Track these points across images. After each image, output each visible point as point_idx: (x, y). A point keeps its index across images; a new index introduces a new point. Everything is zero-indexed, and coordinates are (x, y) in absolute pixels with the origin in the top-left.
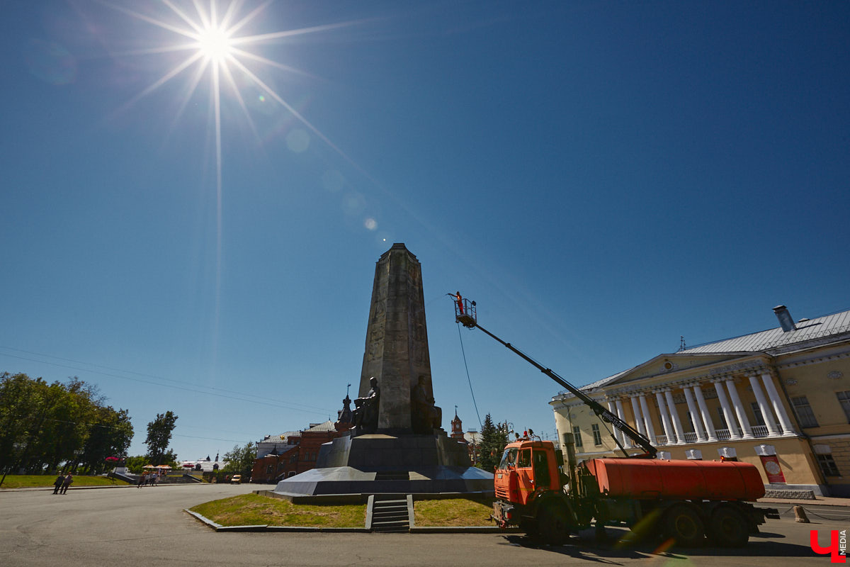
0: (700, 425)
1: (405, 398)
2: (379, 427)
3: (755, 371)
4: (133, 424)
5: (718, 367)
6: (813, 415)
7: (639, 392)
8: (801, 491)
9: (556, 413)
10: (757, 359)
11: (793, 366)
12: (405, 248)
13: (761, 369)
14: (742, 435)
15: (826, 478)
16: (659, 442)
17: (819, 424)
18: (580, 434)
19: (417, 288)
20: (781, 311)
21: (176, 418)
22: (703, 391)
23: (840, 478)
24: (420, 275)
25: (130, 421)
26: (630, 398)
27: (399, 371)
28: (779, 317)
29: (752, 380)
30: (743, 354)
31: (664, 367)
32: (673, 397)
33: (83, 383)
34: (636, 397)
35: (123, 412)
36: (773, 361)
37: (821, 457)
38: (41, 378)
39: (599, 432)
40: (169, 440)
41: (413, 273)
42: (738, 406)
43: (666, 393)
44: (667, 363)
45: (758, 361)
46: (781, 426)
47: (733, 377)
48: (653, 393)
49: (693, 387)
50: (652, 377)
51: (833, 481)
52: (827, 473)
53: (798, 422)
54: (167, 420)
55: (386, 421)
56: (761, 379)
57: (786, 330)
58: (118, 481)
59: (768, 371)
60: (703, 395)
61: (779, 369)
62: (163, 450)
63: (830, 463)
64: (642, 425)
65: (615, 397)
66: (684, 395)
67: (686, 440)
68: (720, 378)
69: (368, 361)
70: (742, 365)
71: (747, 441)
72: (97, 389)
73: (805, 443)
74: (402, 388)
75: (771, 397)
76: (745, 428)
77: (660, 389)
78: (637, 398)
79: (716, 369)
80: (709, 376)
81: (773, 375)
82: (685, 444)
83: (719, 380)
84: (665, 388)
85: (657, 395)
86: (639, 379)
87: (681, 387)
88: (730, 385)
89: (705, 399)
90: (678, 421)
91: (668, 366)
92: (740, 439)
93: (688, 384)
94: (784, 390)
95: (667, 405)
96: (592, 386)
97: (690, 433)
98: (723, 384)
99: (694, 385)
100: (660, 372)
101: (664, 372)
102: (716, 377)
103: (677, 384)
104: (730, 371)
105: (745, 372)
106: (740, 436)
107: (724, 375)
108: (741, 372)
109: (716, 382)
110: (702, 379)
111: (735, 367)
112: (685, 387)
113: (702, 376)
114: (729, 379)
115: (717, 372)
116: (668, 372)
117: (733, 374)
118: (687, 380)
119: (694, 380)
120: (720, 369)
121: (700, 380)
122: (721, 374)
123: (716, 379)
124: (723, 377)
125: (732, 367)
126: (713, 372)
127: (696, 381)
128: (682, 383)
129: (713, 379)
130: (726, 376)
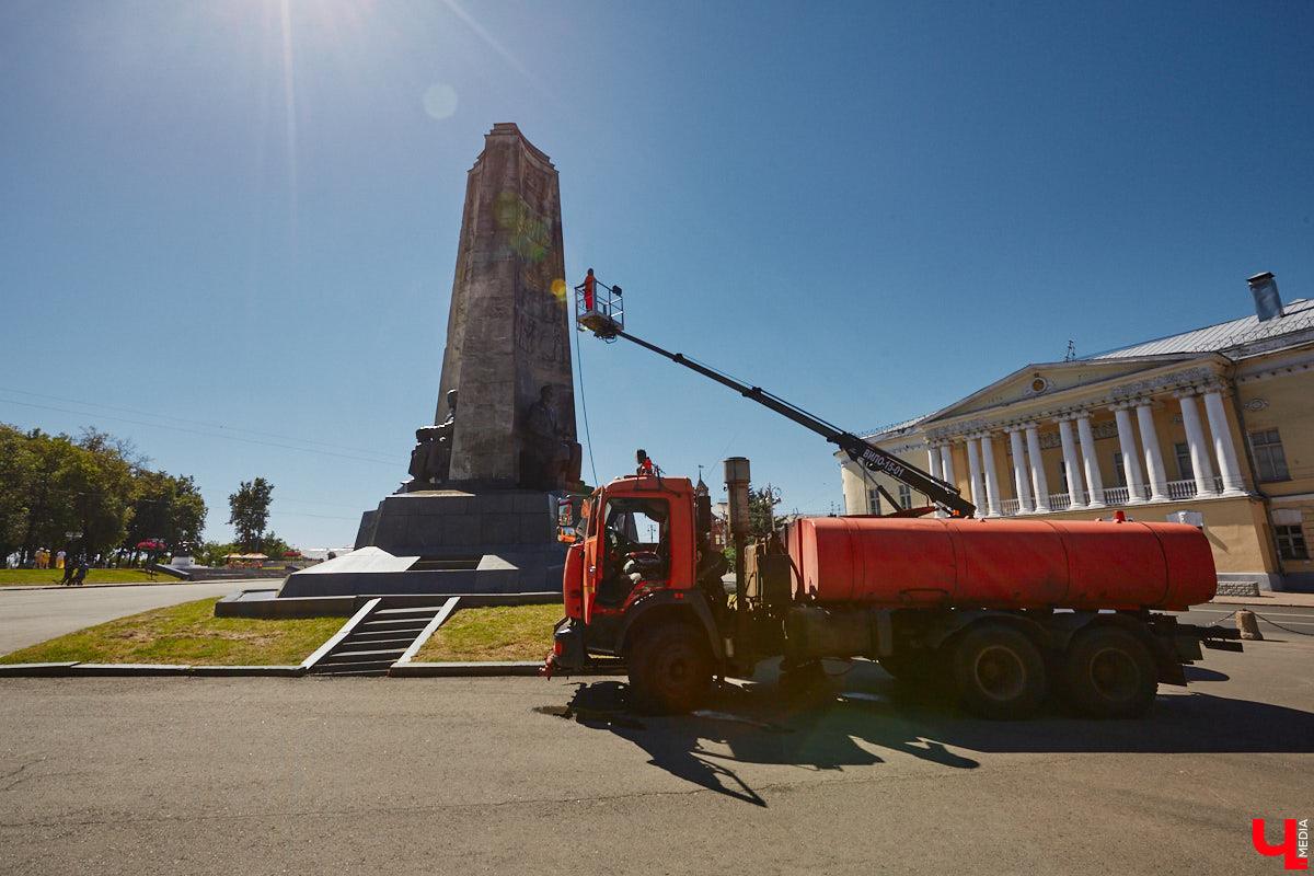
0: (1079, 481)
1: (503, 424)
2: (451, 478)
3: (1195, 388)
4: (204, 497)
5: (1126, 383)
6: (1284, 461)
7: (982, 432)
8: (1237, 583)
9: (844, 471)
10: (1201, 366)
11: (1266, 377)
12: (517, 132)
13: (1207, 383)
14: (1148, 495)
15: (1283, 563)
16: (1005, 510)
17: (1292, 474)
18: (878, 501)
19: (549, 221)
20: (1263, 283)
21: (271, 487)
22: (1094, 427)
23: (1307, 562)
24: (557, 196)
25: (199, 492)
26: (965, 443)
27: (495, 373)
28: (1256, 295)
29: (1186, 405)
30: (1180, 358)
31: (1031, 388)
32: (1039, 438)
33: (107, 435)
34: (976, 440)
35: (186, 480)
36: (1232, 370)
37: (1282, 530)
38: (38, 430)
39: (909, 497)
40: (266, 519)
41: (538, 189)
42: (1151, 448)
43: (1028, 432)
44: (1038, 380)
45: (1204, 369)
46: (1221, 480)
47: (1152, 400)
48: (1006, 431)
49: (1076, 419)
50: (1008, 405)
51: (1293, 567)
52: (1286, 555)
53: (1253, 471)
54: (256, 492)
55: (464, 468)
56: (1203, 401)
57: (1265, 316)
58: (161, 576)
59: (1218, 386)
60: (1093, 432)
61: (1239, 383)
62: (260, 532)
63: (1294, 539)
64: (980, 485)
65: (941, 440)
66: (1059, 435)
67: (1051, 506)
68: (1128, 401)
69: (451, 363)
70: (1171, 378)
71: (1157, 506)
72: (131, 446)
73: (1260, 506)
74: (498, 407)
75: (1214, 431)
76: (1158, 483)
77: (1019, 424)
78: (978, 441)
80: (1109, 399)
81: (1225, 395)
82: (1048, 512)
83: (1126, 406)
84: (1027, 422)
85: (1012, 435)
86: (984, 409)
87: (1055, 420)
88: (1143, 415)
89: (1095, 439)
90: (1043, 475)
91: (1038, 385)
92: (1144, 502)
93: (1069, 414)
94: (1240, 419)
95: (1026, 452)
96: (906, 425)
97: (1059, 495)
98: (1132, 413)
99: (1079, 416)
100: (1023, 395)
101: (1029, 395)
102: (1120, 401)
103: (1049, 414)
104: (1148, 389)
105: (1176, 391)
106: (1146, 498)
107: (1135, 397)
108: (1168, 390)
109: (1118, 409)
110: (1095, 405)
111: (1159, 382)
112: (1063, 419)
113: (1096, 400)
114: (1143, 404)
115: (1123, 393)
116: (1036, 395)
117: (1153, 393)
118: (1068, 408)
119: (1079, 408)
120: (1130, 386)
121: (1091, 406)
122: (1130, 395)
123: (1120, 404)
124: (1132, 400)
125: (1152, 381)
126: (1116, 392)
127: (1082, 408)
128: (1058, 413)
129: (1114, 405)
130: (1138, 398)
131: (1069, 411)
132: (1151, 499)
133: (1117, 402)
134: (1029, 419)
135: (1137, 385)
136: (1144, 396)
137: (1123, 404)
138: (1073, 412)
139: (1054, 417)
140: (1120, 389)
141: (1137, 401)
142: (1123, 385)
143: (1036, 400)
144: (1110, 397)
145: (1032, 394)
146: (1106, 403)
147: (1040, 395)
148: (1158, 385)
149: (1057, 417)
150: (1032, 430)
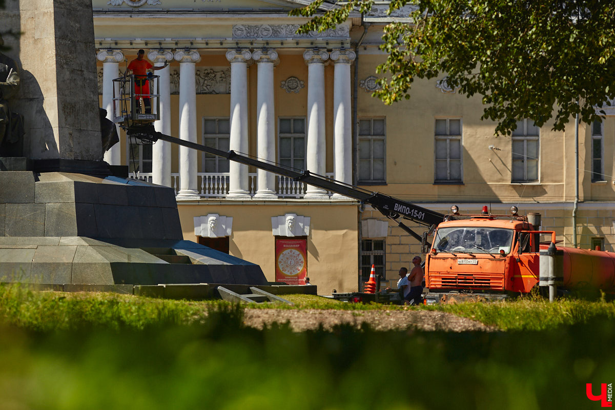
3: (329, 51)
5: (255, 24)
6: (383, 160)
13: (343, 47)
14: (253, 190)
17: (388, 179)
47: (279, 55)
49: (180, 61)
53: (354, 168)
56: (333, 68)
59: (352, 56)
61: (361, 52)
68: (252, 51)
71: (265, 203)
79: (249, 27)
83: (248, 56)
84: (110, 50)
87: (153, 55)
88: (265, 72)
92: (248, 198)
94: (355, 98)
98: (252, 68)
100: (110, 4)
101: (119, 6)
102: (242, 48)
103: (144, 45)
104: (279, 40)
105: (308, 49)
106: (249, 192)
107: (261, 46)
108: (300, 46)
109: (237, 58)
110: (209, 46)
111: (292, 32)
112: (163, 57)
113: (212, 38)
114: (268, 59)
115: (248, 36)
116: (130, 9)
117: (282, 46)
118: (174, 42)
119: (189, 45)
120: (257, 29)
121: (204, 46)
122: (256, 42)
123: (240, 52)
124: (258, 50)
125: (284, 29)
126: (240, 34)
127: (192, 47)
128: (158, 46)
129: (234, 52)
130: (265, 50)
131: (174, 46)
132: (255, 193)
133: (239, 48)
134: (113, 46)
135: (266, 30)
136: (271, 48)
137: (244, 53)
138: (179, 50)
139: (151, 50)
140: (244, 29)
141: (262, 52)
142: (249, 26)
143: (131, 17)
144: (231, 39)
145: (124, 5)
146: (224, 46)
147: (137, 10)
148: (291, 36)
149: (155, 52)
150: (115, 63)
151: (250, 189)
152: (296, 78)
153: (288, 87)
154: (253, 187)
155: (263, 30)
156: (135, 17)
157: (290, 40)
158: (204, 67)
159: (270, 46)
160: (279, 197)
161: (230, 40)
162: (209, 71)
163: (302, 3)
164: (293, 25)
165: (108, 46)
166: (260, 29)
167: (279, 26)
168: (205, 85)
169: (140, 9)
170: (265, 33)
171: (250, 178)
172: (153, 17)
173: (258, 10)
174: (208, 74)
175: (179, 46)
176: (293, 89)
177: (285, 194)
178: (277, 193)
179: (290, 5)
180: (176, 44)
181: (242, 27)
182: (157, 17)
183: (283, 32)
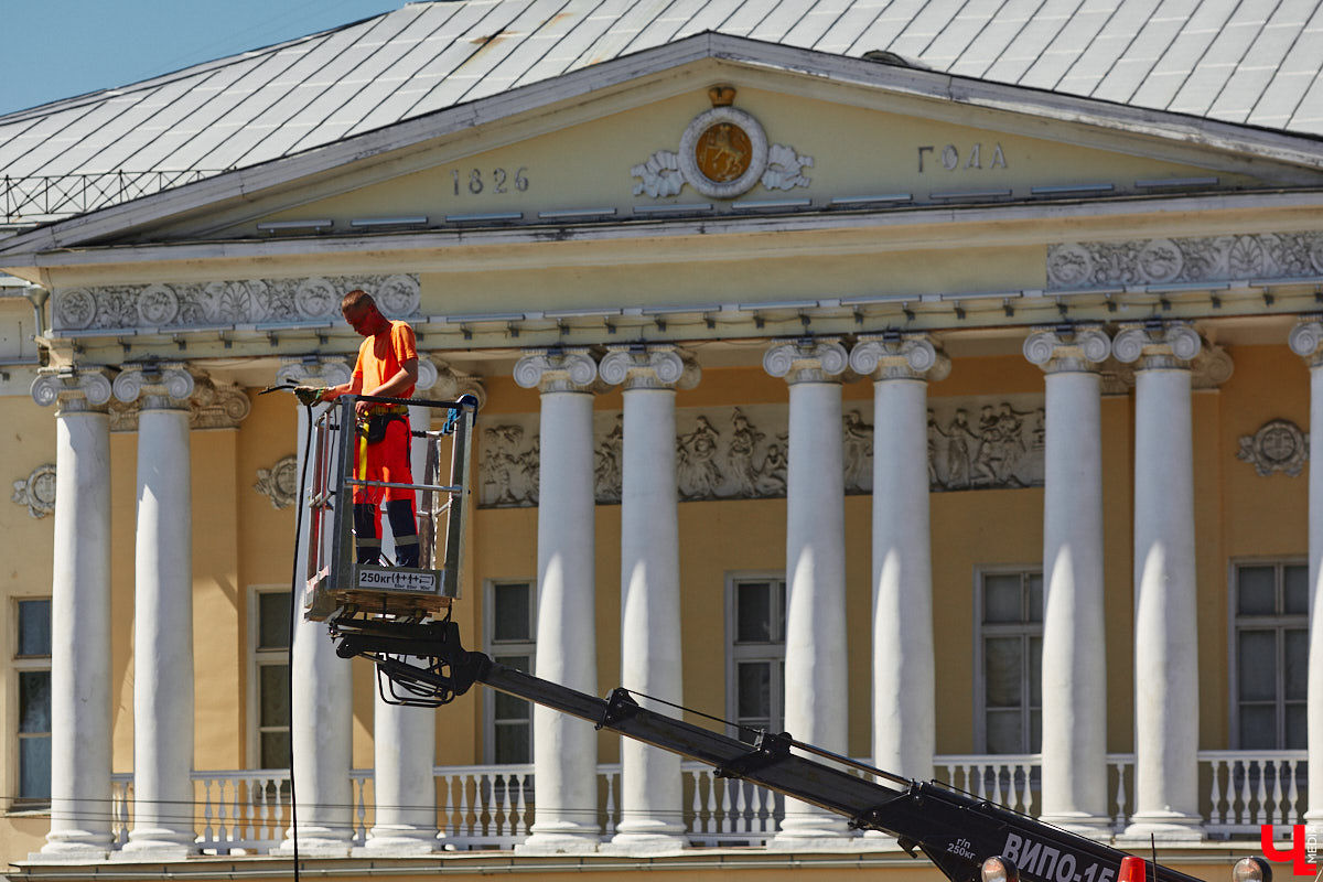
31: (684, 161)
43: (634, 401)
44: (724, 125)
48: (526, 376)
49: (873, 377)
65: (153, 368)
68: (1112, 332)
70: (1303, 252)
77: (597, 353)
79: (1105, 250)
80: (1036, 303)
82: (674, 848)
83: (1097, 349)
84: (640, 347)
87: (779, 362)
88: (1160, 401)
91: (723, 152)
93: (849, 343)
99: (891, 360)
100: (643, 192)
101: (672, 199)
102: (1079, 323)
103: (754, 325)
104: (1203, 289)
105: (1307, 318)
106: (1108, 820)
107: (1145, 312)
108: (1277, 306)
109: (1064, 360)
110: (970, 320)
111: (1250, 262)
112: (816, 363)
113: (977, 291)
114: (1170, 356)
115: (1098, 281)
116: (705, 206)
117: (1217, 312)
118: (850, 312)
119: (900, 321)
120: (1132, 254)
121: (953, 321)
122: (1126, 298)
123: (1074, 337)
124: (1131, 326)
125: (1225, 253)
126: (1071, 275)
127: (913, 325)
128: (797, 328)
129: (1049, 336)
130: (1156, 326)
131: (850, 326)
132: (1128, 824)
133: (1067, 322)
134: (653, 333)
135: (1161, 256)
136: (1178, 319)
137: (1085, 342)
138: (867, 338)
139: (775, 342)
140: (1086, 256)
141: (1148, 334)
142: (1102, 246)
143: (703, 232)
144: (1039, 293)
145: (688, 194)
146: (1019, 317)
147: (726, 208)
148: (1246, 275)
149: (789, 349)
150: (657, 392)
151: (1112, 810)
152: (1288, 422)
153: (1262, 453)
154: (1121, 801)
155: (1151, 258)
156: (716, 231)
157: (1241, 288)
158: (983, 399)
159: (1175, 311)
160: (1210, 838)
161: (1034, 296)
162: (997, 412)
163: (1278, 157)
164: (1253, 237)
165: (635, 335)
166: (1142, 256)
167: (1207, 242)
168: (983, 459)
169: (738, 205)
170: (1157, 268)
171: (1112, 770)
172: (774, 227)
173: (1130, 188)
174: (994, 420)
175: (869, 324)
176: (1278, 462)
177: (1231, 827)
178: (1207, 820)
179: (1241, 166)
180: (859, 317)
181: (1078, 251)
182: (789, 227)
183: (1222, 261)
